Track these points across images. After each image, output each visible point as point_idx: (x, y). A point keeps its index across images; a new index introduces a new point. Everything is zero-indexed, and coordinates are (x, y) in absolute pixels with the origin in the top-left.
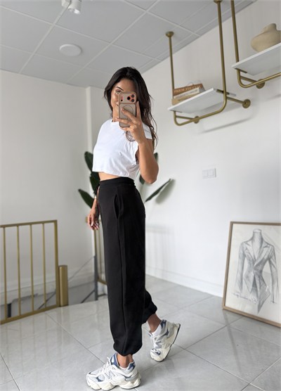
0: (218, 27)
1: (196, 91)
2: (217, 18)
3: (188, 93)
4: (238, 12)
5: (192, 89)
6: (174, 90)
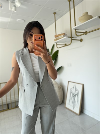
0: (69, 12)
5: (61, 35)
6: (55, 36)
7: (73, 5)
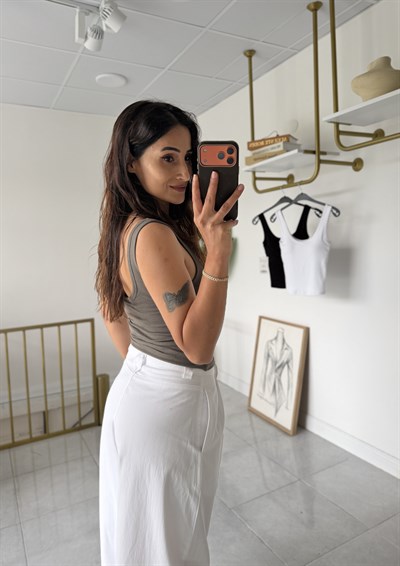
0: (312, 47)
1: (279, 146)
2: (312, 33)
3: (269, 149)
4: (340, 25)
5: (274, 143)
6: (249, 143)
7: (329, 22)
